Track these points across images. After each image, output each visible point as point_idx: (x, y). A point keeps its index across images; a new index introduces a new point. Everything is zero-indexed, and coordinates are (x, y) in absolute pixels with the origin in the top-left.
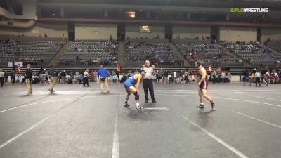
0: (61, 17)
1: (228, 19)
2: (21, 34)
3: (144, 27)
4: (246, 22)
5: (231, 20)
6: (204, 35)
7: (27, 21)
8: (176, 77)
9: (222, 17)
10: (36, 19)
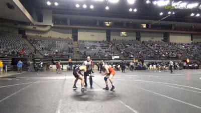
0: (67, 24)
1: (173, 28)
2: (39, 35)
3: (122, 33)
4: (184, 30)
5: (175, 29)
6: (160, 39)
7: (45, 26)
8: (143, 65)
9: (170, 27)
10: (53, 25)
